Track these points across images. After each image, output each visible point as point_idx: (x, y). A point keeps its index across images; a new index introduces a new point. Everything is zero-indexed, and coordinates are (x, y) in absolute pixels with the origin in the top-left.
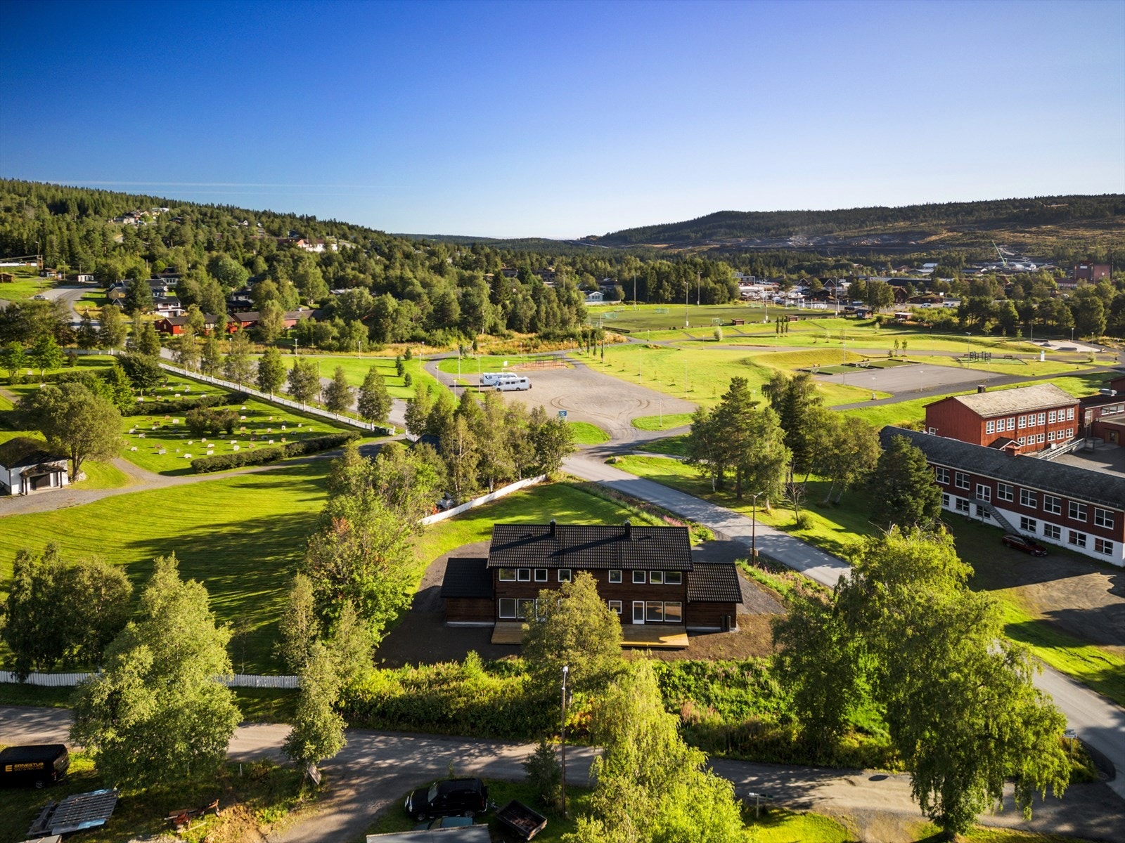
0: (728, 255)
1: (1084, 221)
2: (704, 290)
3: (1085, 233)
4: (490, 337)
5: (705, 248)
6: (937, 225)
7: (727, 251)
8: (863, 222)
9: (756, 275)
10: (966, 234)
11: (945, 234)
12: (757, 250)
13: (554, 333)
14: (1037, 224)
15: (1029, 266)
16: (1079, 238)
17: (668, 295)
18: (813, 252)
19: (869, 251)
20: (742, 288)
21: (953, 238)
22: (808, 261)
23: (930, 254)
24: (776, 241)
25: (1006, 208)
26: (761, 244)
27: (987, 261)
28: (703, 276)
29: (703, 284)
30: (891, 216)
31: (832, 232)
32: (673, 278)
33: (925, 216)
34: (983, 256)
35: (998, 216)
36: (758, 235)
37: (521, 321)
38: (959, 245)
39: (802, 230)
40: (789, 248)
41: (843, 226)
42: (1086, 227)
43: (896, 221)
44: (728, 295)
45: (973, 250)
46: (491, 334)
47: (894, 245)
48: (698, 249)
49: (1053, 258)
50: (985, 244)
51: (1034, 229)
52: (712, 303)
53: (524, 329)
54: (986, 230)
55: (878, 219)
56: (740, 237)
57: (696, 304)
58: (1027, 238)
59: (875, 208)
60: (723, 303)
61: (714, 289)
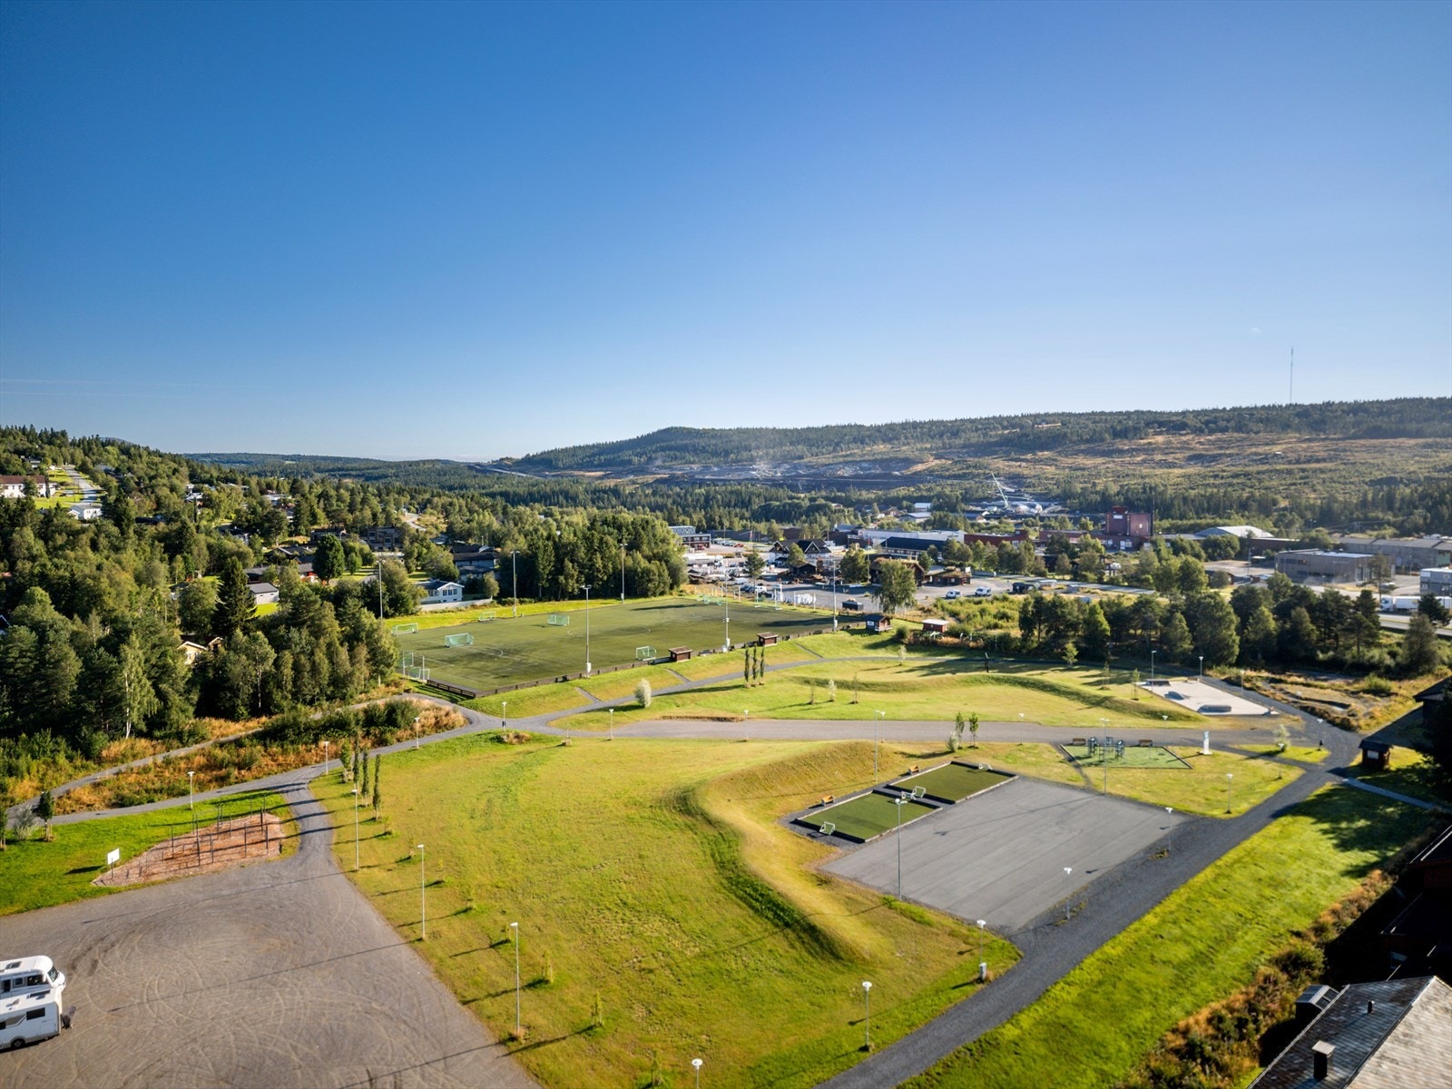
0: (678, 489)
1: (1083, 447)
2: (631, 573)
3: (1085, 462)
4: (143, 743)
5: (650, 479)
6: (921, 450)
7: (677, 484)
8: (837, 444)
9: (711, 530)
10: (956, 463)
11: (933, 463)
12: (714, 482)
13: (295, 724)
14: (1032, 449)
15: (1034, 507)
16: (1083, 469)
17: (572, 585)
18: (781, 486)
19: (848, 484)
20: (692, 556)
21: (943, 468)
22: (777, 500)
23: (920, 489)
24: (737, 470)
25: (995, 428)
26: (719, 473)
27: (986, 499)
28: (629, 549)
29: (630, 562)
30: (869, 437)
31: (801, 458)
32: (582, 553)
33: (906, 438)
34: (980, 493)
35: (988, 439)
36: (715, 460)
37: (235, 692)
38: (949, 477)
39: (767, 454)
40: (754, 480)
41: (814, 450)
42: (1086, 453)
43: (875, 443)
44: (669, 581)
45: (966, 484)
46: (148, 735)
47: (876, 476)
48: (641, 479)
49: (1058, 496)
50: (978, 475)
51: (1029, 456)
52: (644, 594)
53: (242, 710)
54: (976, 456)
55: (855, 441)
56: (694, 463)
57: (617, 596)
58: (1023, 468)
59: (850, 426)
60: (662, 594)
61: (647, 572)
